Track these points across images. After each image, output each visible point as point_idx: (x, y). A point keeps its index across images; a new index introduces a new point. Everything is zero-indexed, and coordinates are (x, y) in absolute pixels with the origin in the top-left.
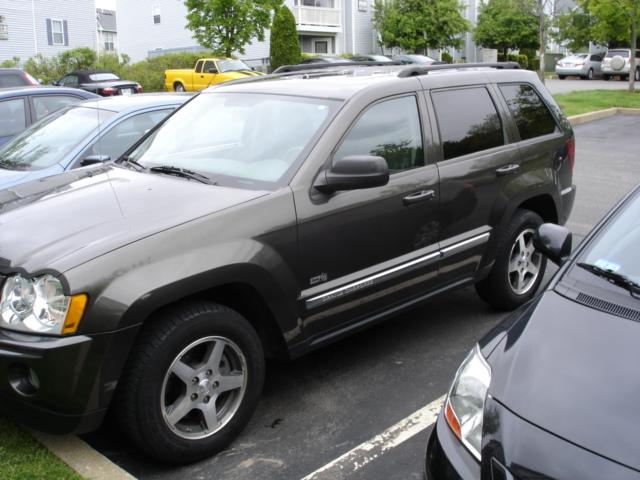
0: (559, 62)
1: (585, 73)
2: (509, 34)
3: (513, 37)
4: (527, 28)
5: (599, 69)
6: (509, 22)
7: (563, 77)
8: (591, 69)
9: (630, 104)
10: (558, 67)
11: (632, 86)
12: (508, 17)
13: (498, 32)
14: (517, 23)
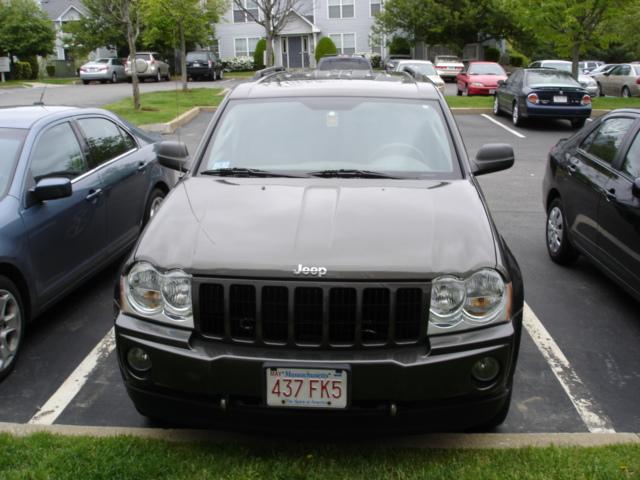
0: (82, 67)
1: (110, 76)
2: (17, 41)
3: (22, 45)
4: (35, 35)
5: (123, 72)
6: (15, 30)
7: (87, 82)
8: (115, 72)
9: (209, 102)
10: (82, 72)
11: (185, 86)
12: (14, 25)
13: (6, 40)
14: (24, 30)
